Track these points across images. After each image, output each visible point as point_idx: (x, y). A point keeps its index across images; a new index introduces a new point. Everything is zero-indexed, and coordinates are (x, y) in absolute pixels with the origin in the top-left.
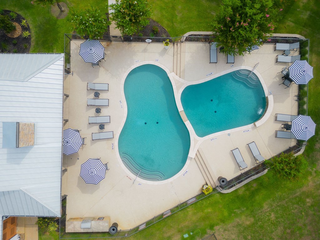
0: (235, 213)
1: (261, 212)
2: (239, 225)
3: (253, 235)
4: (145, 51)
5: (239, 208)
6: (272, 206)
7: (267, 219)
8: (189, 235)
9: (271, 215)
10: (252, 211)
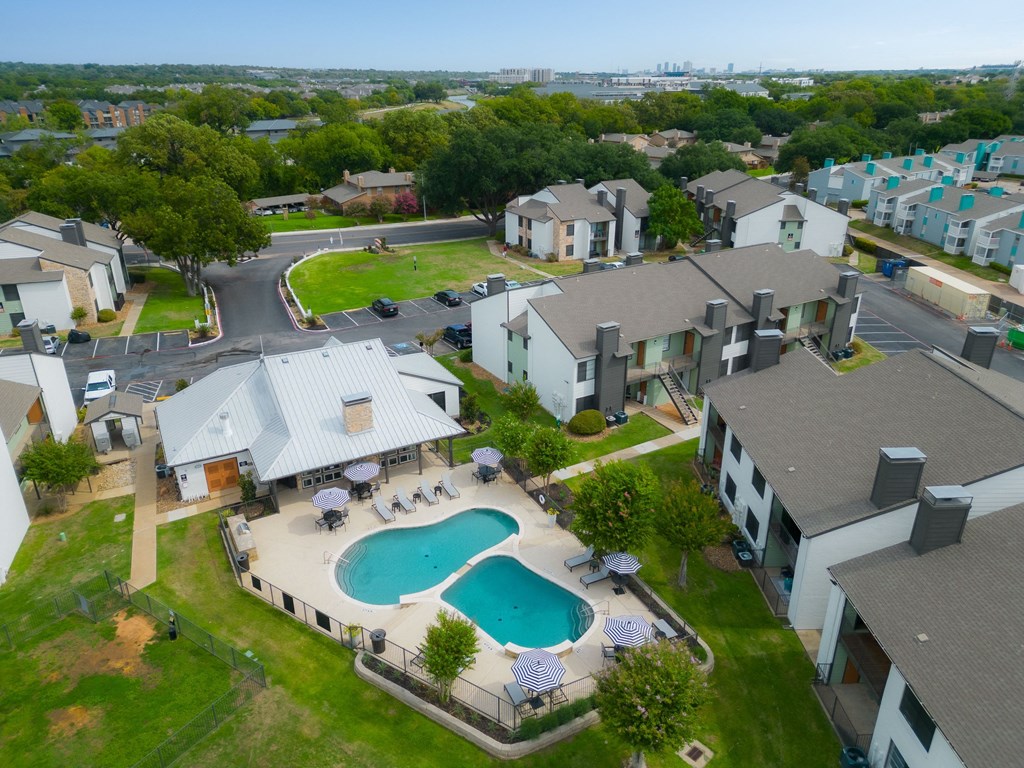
0: (321, 703)
1: (339, 743)
2: (296, 718)
3: (282, 751)
4: (531, 511)
5: (333, 706)
6: (361, 755)
7: (328, 759)
8: (253, 657)
9: (338, 763)
10: (334, 728)
